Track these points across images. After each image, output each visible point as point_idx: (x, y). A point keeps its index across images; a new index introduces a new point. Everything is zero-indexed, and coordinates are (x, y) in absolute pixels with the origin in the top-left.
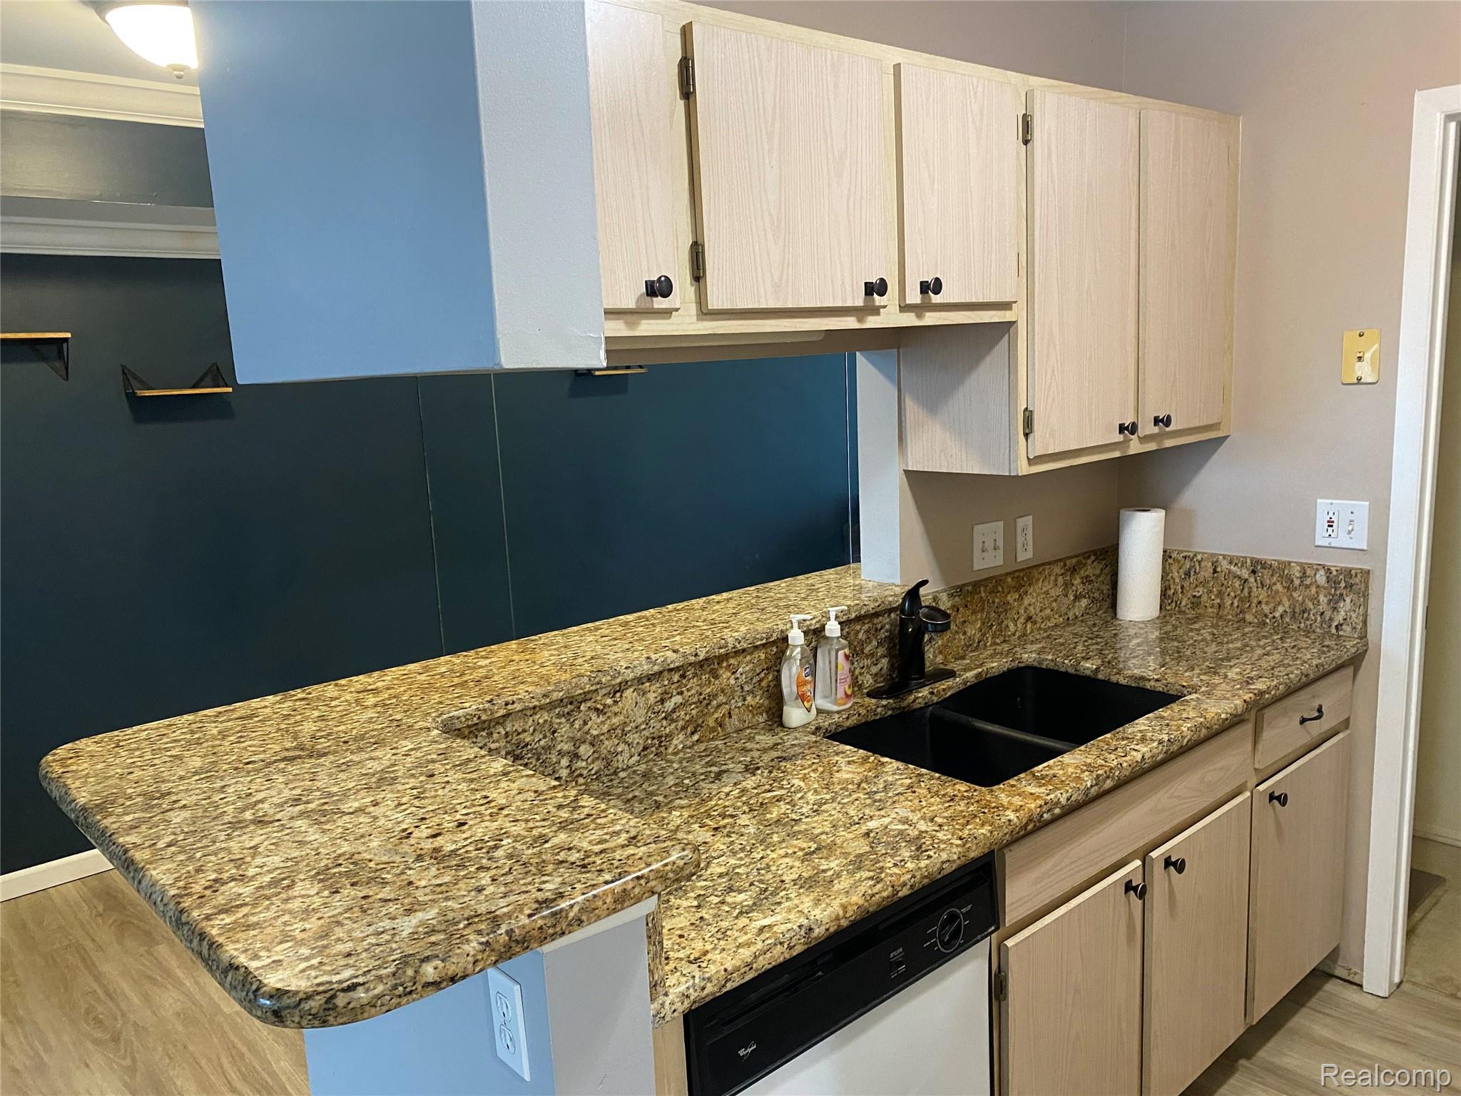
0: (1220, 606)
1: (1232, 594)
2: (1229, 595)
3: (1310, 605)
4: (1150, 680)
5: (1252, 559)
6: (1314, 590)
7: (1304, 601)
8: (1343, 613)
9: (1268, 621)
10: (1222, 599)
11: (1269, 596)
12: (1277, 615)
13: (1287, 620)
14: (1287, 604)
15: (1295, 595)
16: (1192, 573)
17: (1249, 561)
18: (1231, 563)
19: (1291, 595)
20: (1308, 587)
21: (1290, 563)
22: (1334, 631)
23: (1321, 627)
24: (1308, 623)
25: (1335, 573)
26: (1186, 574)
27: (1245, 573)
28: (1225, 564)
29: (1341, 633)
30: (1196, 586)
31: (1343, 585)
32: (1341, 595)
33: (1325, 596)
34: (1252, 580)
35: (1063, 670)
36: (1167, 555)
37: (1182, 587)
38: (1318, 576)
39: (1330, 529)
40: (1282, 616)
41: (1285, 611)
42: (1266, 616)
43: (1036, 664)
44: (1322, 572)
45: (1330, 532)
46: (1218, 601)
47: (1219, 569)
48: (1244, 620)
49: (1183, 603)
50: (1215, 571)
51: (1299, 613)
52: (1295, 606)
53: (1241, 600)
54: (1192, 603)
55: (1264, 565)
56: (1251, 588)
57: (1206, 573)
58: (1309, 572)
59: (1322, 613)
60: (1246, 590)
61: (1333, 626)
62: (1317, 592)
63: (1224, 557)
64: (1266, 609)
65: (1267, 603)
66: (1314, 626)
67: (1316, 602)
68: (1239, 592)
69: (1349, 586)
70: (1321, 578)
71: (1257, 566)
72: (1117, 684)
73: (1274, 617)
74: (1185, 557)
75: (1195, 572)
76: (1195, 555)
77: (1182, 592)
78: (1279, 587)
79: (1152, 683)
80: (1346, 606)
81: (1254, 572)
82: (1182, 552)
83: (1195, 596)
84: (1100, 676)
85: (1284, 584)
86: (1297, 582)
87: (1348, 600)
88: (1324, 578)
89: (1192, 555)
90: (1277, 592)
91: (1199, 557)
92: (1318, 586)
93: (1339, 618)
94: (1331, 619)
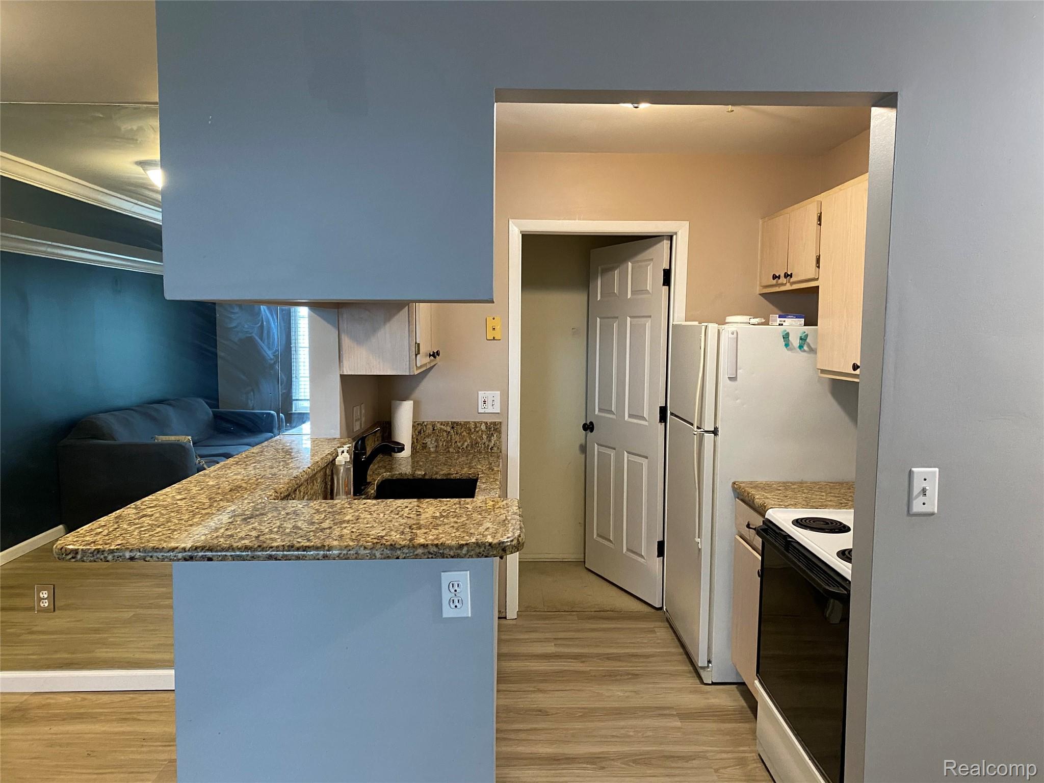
0: (436, 446)
1: (443, 440)
2: (441, 440)
3: (479, 440)
5: (451, 422)
6: (480, 433)
7: (476, 438)
8: (493, 442)
9: (460, 450)
10: (438, 443)
11: (460, 438)
12: (464, 447)
13: (469, 448)
14: (469, 441)
15: (472, 436)
16: (422, 432)
18: (441, 425)
20: (478, 432)
21: (469, 422)
22: (490, 451)
23: (484, 450)
24: (479, 448)
25: (489, 424)
26: (419, 433)
27: (449, 429)
28: (438, 425)
29: (493, 451)
30: (425, 438)
31: (493, 429)
32: (492, 434)
33: (485, 435)
34: (452, 431)
35: (406, 478)
36: (414, 422)
37: (417, 439)
39: (485, 405)
40: (466, 447)
41: (468, 445)
42: (459, 448)
43: (390, 478)
44: (484, 424)
46: (436, 444)
47: (436, 428)
48: (449, 451)
49: (418, 447)
50: (434, 430)
51: (474, 444)
52: (472, 442)
53: (447, 442)
54: (423, 447)
55: (457, 423)
56: (452, 435)
57: (430, 431)
58: (478, 425)
59: (484, 443)
60: (449, 437)
61: (490, 448)
62: (482, 434)
63: (438, 422)
64: (459, 444)
65: (460, 442)
66: (481, 450)
67: (481, 437)
68: (446, 438)
69: (495, 430)
70: (483, 427)
71: (454, 425)
72: (436, 479)
74: (418, 424)
75: (424, 431)
76: (423, 422)
77: (417, 442)
78: (464, 433)
79: (454, 475)
80: (494, 439)
81: (453, 428)
82: (417, 422)
83: (423, 443)
84: (427, 477)
85: (468, 432)
86: (473, 430)
87: (495, 436)
88: (485, 427)
89: (421, 423)
90: (464, 436)
91: (425, 424)
92: (482, 431)
93: (492, 445)
94: (488, 446)
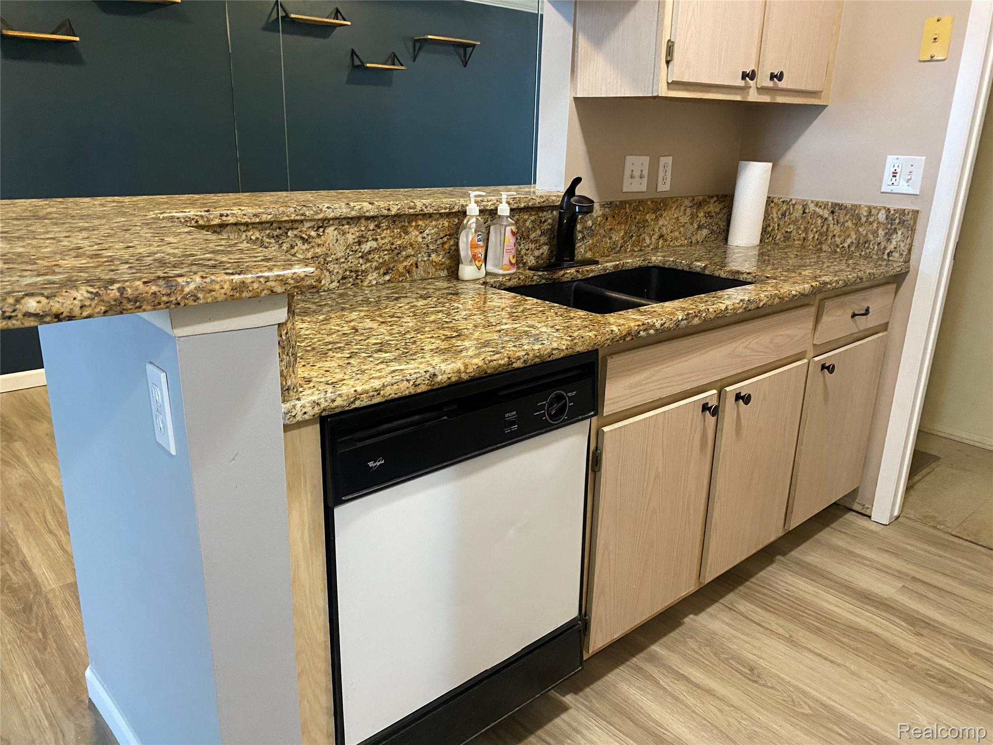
0: (804, 239)
1: (815, 230)
2: (812, 230)
3: (871, 237)
4: (743, 273)
5: (832, 203)
6: (875, 225)
7: (867, 234)
8: (894, 243)
9: (838, 250)
10: (807, 234)
11: (841, 231)
12: (846, 245)
13: (853, 249)
14: (854, 236)
15: (861, 229)
16: (787, 214)
17: (830, 204)
18: (816, 205)
19: (858, 230)
20: (871, 223)
21: (860, 205)
22: (886, 257)
23: (877, 254)
24: (868, 251)
25: (892, 212)
26: (782, 215)
27: (826, 214)
28: (812, 207)
29: (891, 258)
30: (789, 224)
31: (897, 221)
32: (895, 229)
33: (883, 230)
34: (831, 218)
35: (680, 268)
36: (770, 201)
37: (779, 225)
38: (880, 214)
39: (894, 179)
40: (849, 246)
41: (852, 243)
42: (837, 246)
43: (661, 264)
44: (883, 212)
45: (893, 181)
46: (804, 235)
47: (807, 211)
48: (821, 249)
49: (778, 237)
50: (804, 212)
51: (862, 244)
52: (859, 239)
53: (821, 234)
54: (784, 237)
55: (840, 206)
56: (829, 225)
57: (798, 214)
58: (874, 211)
59: (879, 244)
60: (825, 227)
61: (886, 253)
62: (877, 227)
63: (812, 202)
64: (838, 240)
65: (839, 236)
66: (871, 254)
67: (875, 233)
68: (820, 228)
69: (902, 223)
70: (882, 216)
71: (835, 208)
72: (719, 277)
73: (843, 247)
74: (783, 202)
75: (789, 213)
76: (791, 200)
77: (778, 229)
78: (849, 224)
79: (745, 276)
80: (897, 238)
81: (833, 212)
82: (781, 198)
83: (787, 232)
84: (707, 272)
85: (854, 221)
86: (864, 219)
87: (900, 233)
88: (884, 216)
89: (789, 200)
90: (848, 228)
91: (794, 202)
92: (879, 223)
93: (891, 247)
94: (885, 248)
